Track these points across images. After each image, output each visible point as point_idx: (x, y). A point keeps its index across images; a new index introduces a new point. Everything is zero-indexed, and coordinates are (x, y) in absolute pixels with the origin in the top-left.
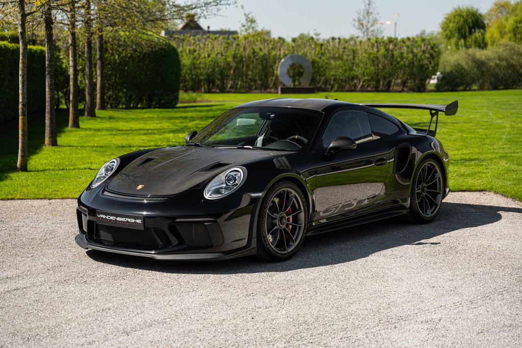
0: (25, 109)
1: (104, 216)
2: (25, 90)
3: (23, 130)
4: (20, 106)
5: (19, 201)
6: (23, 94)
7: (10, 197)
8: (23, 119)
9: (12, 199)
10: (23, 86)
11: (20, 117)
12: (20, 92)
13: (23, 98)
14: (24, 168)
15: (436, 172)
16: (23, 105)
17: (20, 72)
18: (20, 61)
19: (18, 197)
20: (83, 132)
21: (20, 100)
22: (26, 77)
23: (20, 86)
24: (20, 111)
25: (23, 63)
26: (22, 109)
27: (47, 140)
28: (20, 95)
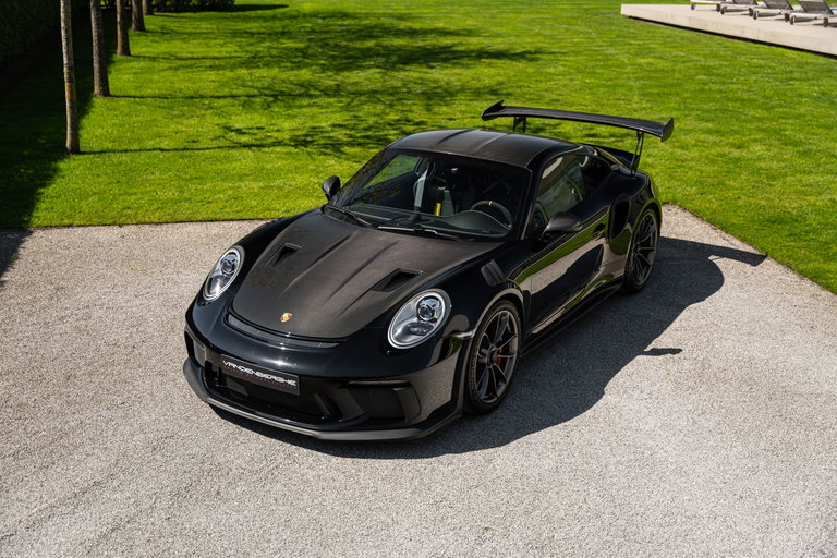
0: (73, 74)
1: (235, 366)
2: (71, 48)
3: (71, 101)
4: (65, 69)
5: (80, 229)
6: (67, 53)
7: (66, 222)
8: (70, 87)
9: (70, 226)
10: (68, 43)
11: (66, 84)
12: (64, 50)
13: (69, 59)
14: (76, 150)
15: (652, 223)
16: (69, 68)
17: (63, 25)
18: (62, 9)
19: (77, 222)
20: (136, 65)
21: (65, 62)
22: (70, 30)
23: (64, 43)
24: (66, 76)
25: (66, 12)
26: (69, 73)
27: (97, 89)
28: (65, 55)
